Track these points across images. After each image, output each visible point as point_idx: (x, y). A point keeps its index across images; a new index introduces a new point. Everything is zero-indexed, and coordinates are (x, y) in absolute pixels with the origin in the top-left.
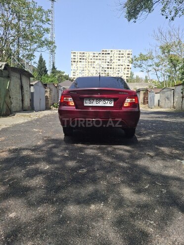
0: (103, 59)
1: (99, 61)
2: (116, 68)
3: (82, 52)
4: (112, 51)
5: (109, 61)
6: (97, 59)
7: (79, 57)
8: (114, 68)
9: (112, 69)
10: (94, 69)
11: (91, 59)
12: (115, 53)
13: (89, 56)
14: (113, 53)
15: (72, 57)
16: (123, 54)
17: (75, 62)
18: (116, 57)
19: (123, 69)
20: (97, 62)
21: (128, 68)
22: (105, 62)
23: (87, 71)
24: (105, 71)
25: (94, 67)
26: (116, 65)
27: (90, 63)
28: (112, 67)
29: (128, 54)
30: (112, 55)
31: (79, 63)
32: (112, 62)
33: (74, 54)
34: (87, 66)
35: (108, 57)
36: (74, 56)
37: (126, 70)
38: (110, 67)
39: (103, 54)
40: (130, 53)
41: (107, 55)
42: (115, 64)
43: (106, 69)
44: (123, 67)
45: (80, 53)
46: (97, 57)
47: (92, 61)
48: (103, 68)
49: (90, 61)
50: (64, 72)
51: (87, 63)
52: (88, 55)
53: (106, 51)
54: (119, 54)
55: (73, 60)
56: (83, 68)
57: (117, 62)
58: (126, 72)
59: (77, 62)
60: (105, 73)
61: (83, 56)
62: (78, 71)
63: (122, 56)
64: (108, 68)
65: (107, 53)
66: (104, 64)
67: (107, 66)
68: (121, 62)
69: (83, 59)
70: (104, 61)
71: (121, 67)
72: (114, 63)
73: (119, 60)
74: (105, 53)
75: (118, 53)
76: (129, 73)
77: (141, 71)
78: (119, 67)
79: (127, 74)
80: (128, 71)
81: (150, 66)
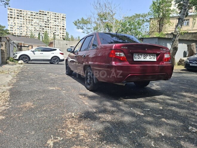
0: (41, 19)
1: (37, 20)
2: (53, 28)
3: (19, 10)
4: (48, 13)
5: (46, 21)
6: (35, 18)
7: (16, 14)
8: (51, 28)
9: (49, 28)
10: (32, 26)
11: (29, 17)
12: (51, 15)
13: (27, 14)
14: (49, 14)
15: (9, 13)
16: (58, 17)
17: (12, 18)
18: (53, 18)
19: (59, 29)
20: (35, 20)
21: (63, 29)
22: (43, 22)
23: (25, 28)
24: (43, 29)
25: (32, 25)
26: (53, 25)
27: (28, 21)
28: (49, 26)
29: (63, 17)
30: (49, 16)
31: (16, 19)
32: (49, 22)
33: (11, 11)
34: (25, 23)
35: (45, 18)
36: (10, 12)
37: (62, 30)
38: (47, 26)
39: (40, 14)
40: (65, 17)
41: (44, 16)
42: (52, 24)
43: (44, 28)
44: (59, 27)
45: (17, 10)
46: (35, 16)
47: (30, 19)
48: (41, 26)
49: (28, 18)
50: (5, 27)
51: (25, 21)
52: (25, 13)
53: (43, 12)
54: (55, 16)
55: (10, 16)
56: (21, 24)
57: (53, 23)
58: (62, 32)
59: (15, 18)
60: (43, 31)
61: (21, 14)
62: (16, 27)
63: (58, 18)
64: (46, 27)
65: (44, 13)
66: (42, 23)
67: (44, 25)
68: (57, 23)
69: (21, 16)
70: (42, 20)
71: (58, 27)
72: (51, 23)
73: (55, 21)
74: (42, 13)
75: (54, 15)
76: (65, 33)
77: (83, 32)
78: (55, 27)
79: (63, 33)
80: (63, 31)
81: (89, 29)
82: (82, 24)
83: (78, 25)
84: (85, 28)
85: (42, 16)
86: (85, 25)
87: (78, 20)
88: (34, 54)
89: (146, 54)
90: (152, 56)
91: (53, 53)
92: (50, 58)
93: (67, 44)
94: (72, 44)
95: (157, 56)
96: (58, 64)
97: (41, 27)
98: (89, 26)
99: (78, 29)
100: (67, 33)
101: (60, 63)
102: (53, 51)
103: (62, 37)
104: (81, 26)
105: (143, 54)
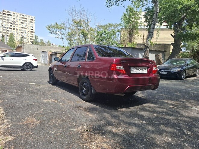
0: (5, 19)
2: (20, 30)
4: (14, 13)
5: (12, 22)
8: (17, 30)
9: (15, 30)
12: (18, 16)
14: (16, 15)
16: (26, 19)
18: (20, 20)
19: (27, 32)
21: (32, 32)
22: (8, 23)
24: (8, 31)
26: (20, 27)
28: (15, 28)
29: (31, 20)
30: (15, 18)
32: (15, 23)
35: (10, 19)
37: (30, 33)
38: (12, 27)
39: (4, 14)
40: (33, 19)
41: (9, 16)
42: (18, 26)
43: (8, 29)
44: (27, 30)
48: (5, 27)
53: (8, 12)
54: (23, 18)
57: (20, 25)
58: (30, 35)
60: (8, 33)
63: (25, 20)
64: (11, 29)
65: (9, 14)
66: (6, 23)
67: (9, 27)
68: (24, 25)
70: (6, 21)
71: (25, 29)
72: (17, 24)
73: (22, 23)
74: (6, 13)
75: (21, 16)
76: (34, 36)
77: (57, 37)
78: (22, 29)
79: (31, 37)
80: (32, 34)
81: (63, 34)
82: (56, 29)
83: (52, 29)
84: (59, 33)
85: (6, 16)
86: (59, 30)
87: (52, 25)
88: (3, 59)
89: (139, 67)
90: (144, 69)
91: (26, 59)
92: (22, 65)
93: (38, 49)
94: (44, 49)
95: (148, 69)
96: (31, 71)
97: (5, 29)
98: (63, 31)
99: (52, 34)
100: (36, 37)
101: (33, 69)
102: (25, 56)
103: (30, 40)
104: (55, 31)
105: (138, 67)
